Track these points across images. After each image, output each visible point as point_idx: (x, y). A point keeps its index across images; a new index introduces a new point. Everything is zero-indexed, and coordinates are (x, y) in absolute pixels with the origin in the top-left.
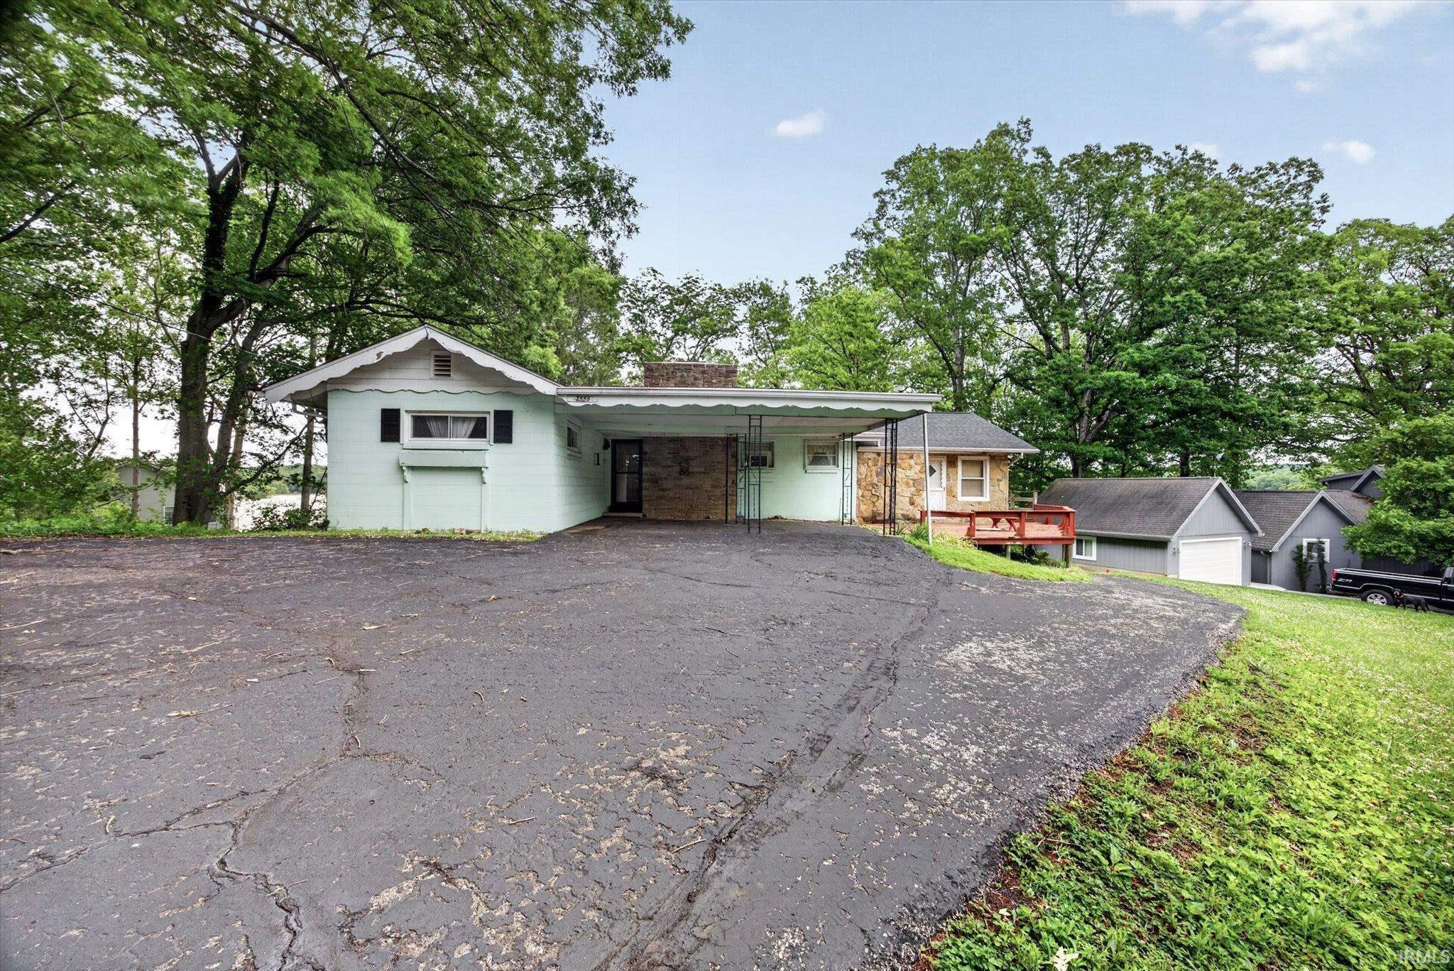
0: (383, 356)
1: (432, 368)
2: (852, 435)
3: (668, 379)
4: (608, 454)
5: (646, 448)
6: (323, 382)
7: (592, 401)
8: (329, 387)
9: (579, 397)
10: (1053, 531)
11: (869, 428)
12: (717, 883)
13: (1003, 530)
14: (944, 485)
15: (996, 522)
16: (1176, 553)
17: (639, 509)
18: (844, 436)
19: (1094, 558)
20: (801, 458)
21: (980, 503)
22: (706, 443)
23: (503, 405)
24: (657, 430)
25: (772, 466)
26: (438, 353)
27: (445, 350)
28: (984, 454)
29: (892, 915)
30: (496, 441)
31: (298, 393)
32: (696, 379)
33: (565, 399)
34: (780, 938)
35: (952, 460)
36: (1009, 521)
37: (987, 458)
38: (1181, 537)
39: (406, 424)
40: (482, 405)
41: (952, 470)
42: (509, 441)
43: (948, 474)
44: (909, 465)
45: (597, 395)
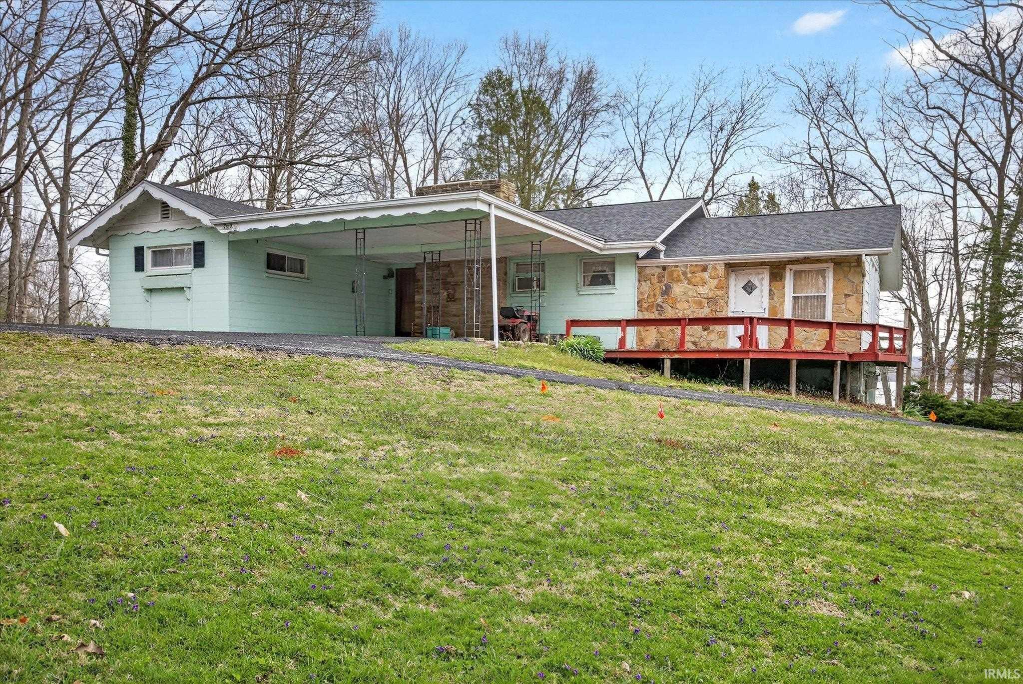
0: (123, 207)
1: (160, 215)
5: (418, 276)
6: (96, 230)
7: (234, 228)
8: (109, 234)
9: (226, 225)
14: (765, 304)
20: (573, 279)
23: (199, 239)
25: (544, 288)
28: (823, 258)
30: (195, 266)
33: (218, 229)
35: (776, 270)
37: (830, 265)
39: (147, 257)
40: (188, 239)
41: (777, 284)
42: (203, 266)
43: (770, 290)
44: (702, 279)
45: (237, 223)
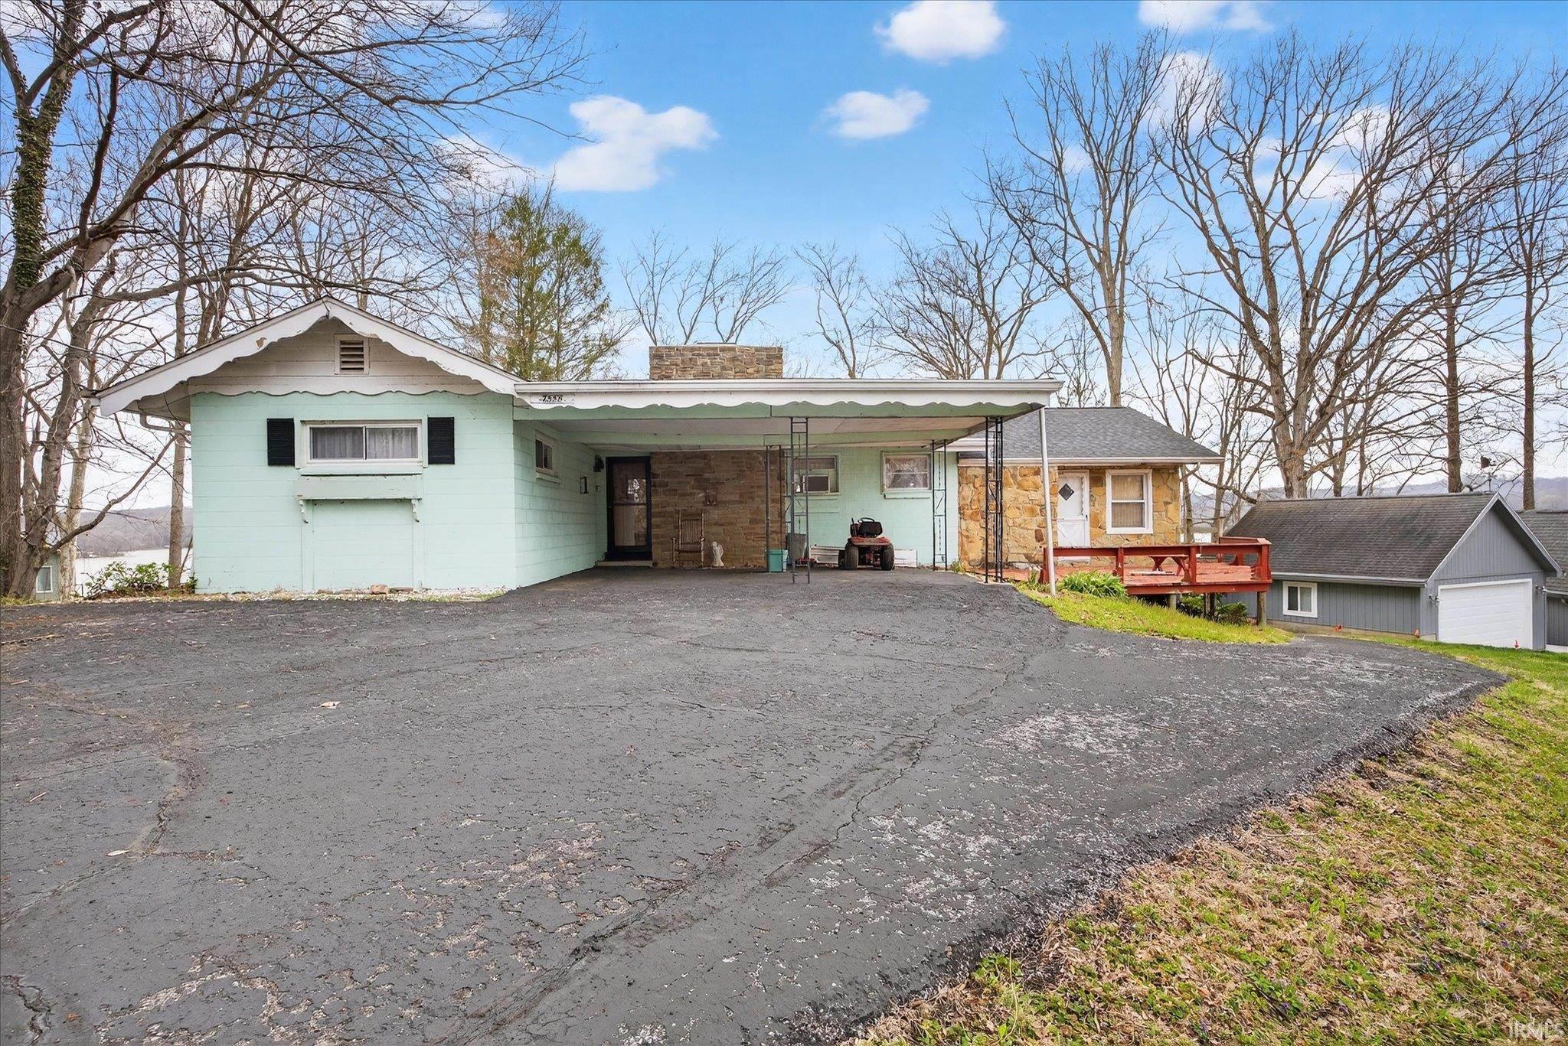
0: (266, 343)
1: (338, 360)
2: (945, 443)
3: (684, 370)
4: (602, 478)
5: (656, 468)
6: (182, 383)
7: (566, 402)
8: (192, 390)
9: (546, 396)
10: (1243, 574)
11: (970, 432)
12: (576, 983)
13: (1169, 574)
14: (1087, 511)
15: (1158, 563)
16: (1433, 602)
17: (647, 555)
18: (934, 444)
19: (1314, 614)
20: (876, 479)
21: (1139, 536)
22: (742, 460)
23: (441, 411)
24: (667, 441)
25: (836, 489)
26: (344, 338)
27: (353, 333)
28: (1143, 465)
29: (789, 1014)
30: (431, 461)
31: (146, 399)
32: (724, 368)
33: (528, 400)
34: (634, 1035)
35: (1097, 475)
36: (1177, 560)
37: (1150, 472)
38: (1440, 581)
39: (302, 439)
40: (419, 412)
41: (1097, 490)
42: (451, 461)
43: (1091, 496)
44: (1035, 483)
45: (573, 393)
